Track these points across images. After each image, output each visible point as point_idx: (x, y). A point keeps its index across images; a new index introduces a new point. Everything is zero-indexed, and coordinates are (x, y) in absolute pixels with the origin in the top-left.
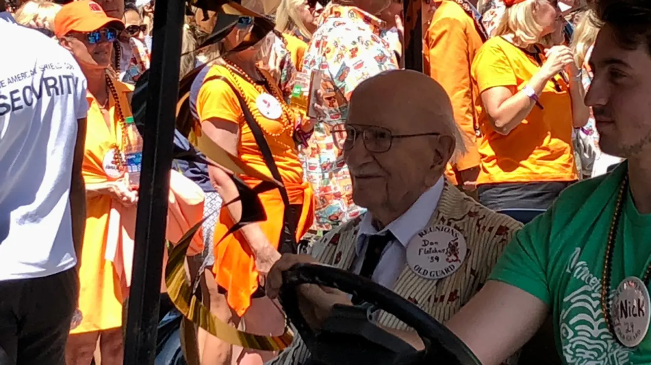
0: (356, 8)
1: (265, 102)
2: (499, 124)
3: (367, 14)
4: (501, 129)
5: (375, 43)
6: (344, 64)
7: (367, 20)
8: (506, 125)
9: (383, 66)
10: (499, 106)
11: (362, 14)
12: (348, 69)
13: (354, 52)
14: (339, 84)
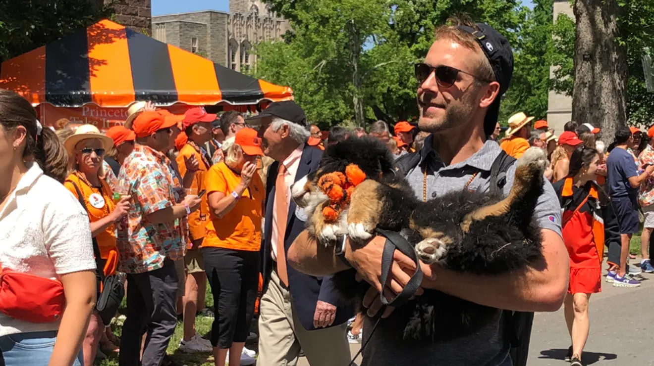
0: (147, 147)
1: (95, 198)
2: (217, 212)
3: (154, 150)
4: (217, 215)
5: (156, 169)
6: (137, 180)
7: (154, 154)
8: (220, 213)
9: (160, 183)
10: (218, 202)
11: (151, 151)
12: (139, 183)
13: (143, 173)
14: (135, 191)
